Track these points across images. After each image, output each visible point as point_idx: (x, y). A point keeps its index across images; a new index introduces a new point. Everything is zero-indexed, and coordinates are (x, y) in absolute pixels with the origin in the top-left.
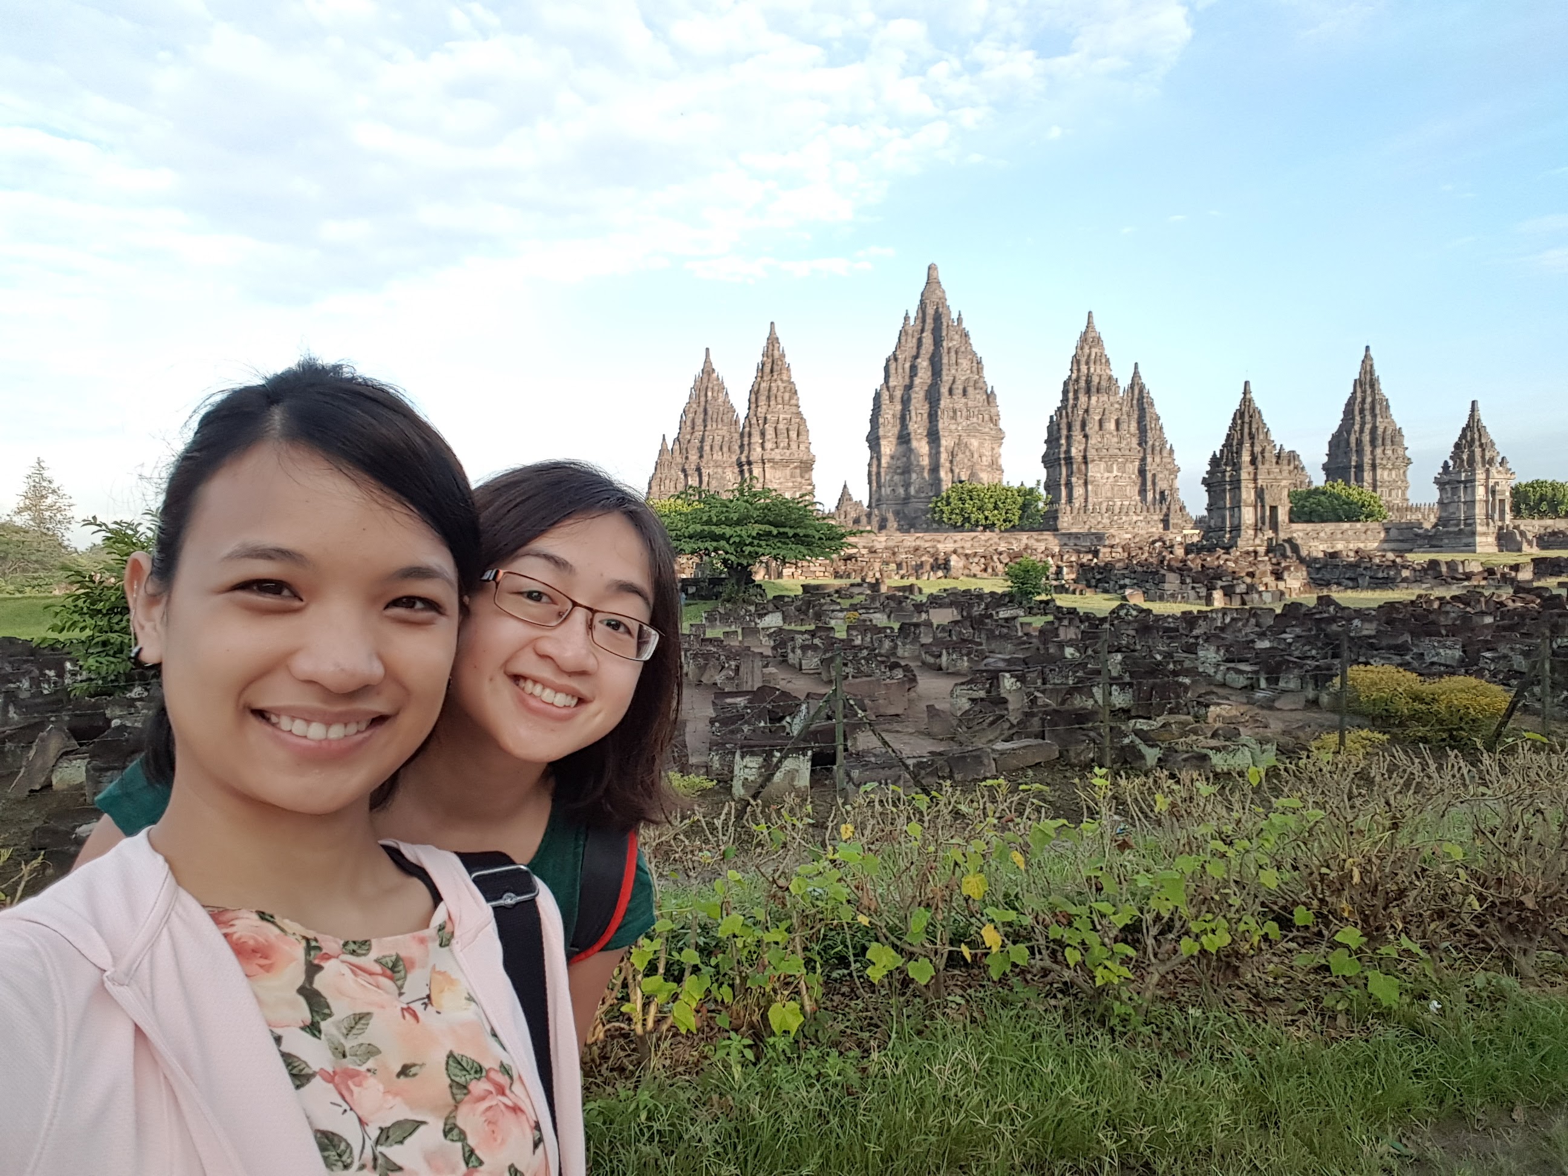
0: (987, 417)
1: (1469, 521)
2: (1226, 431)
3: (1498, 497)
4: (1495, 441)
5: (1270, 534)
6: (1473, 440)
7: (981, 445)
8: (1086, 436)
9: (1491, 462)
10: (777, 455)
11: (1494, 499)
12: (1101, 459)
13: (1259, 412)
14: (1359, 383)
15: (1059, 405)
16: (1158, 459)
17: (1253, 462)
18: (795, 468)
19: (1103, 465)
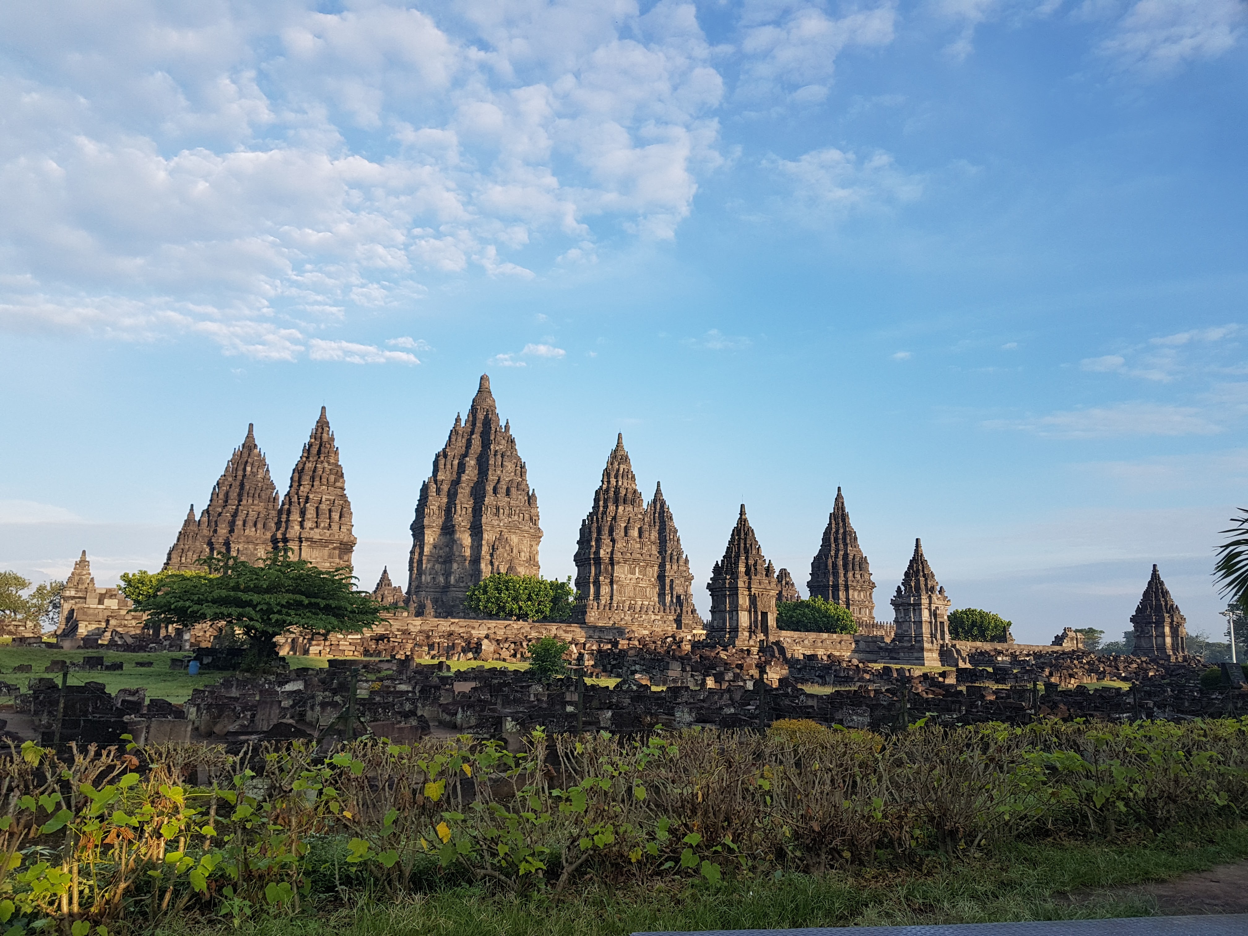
0: (527, 517)
1: (918, 639)
2: (727, 545)
3: (939, 620)
4: (934, 573)
5: (761, 636)
6: (918, 570)
7: (521, 541)
8: (613, 541)
9: (932, 589)
10: (316, 534)
11: (936, 621)
12: (625, 561)
13: (752, 531)
15: (591, 511)
16: (675, 567)
17: (748, 573)
18: (334, 548)
19: (627, 567)
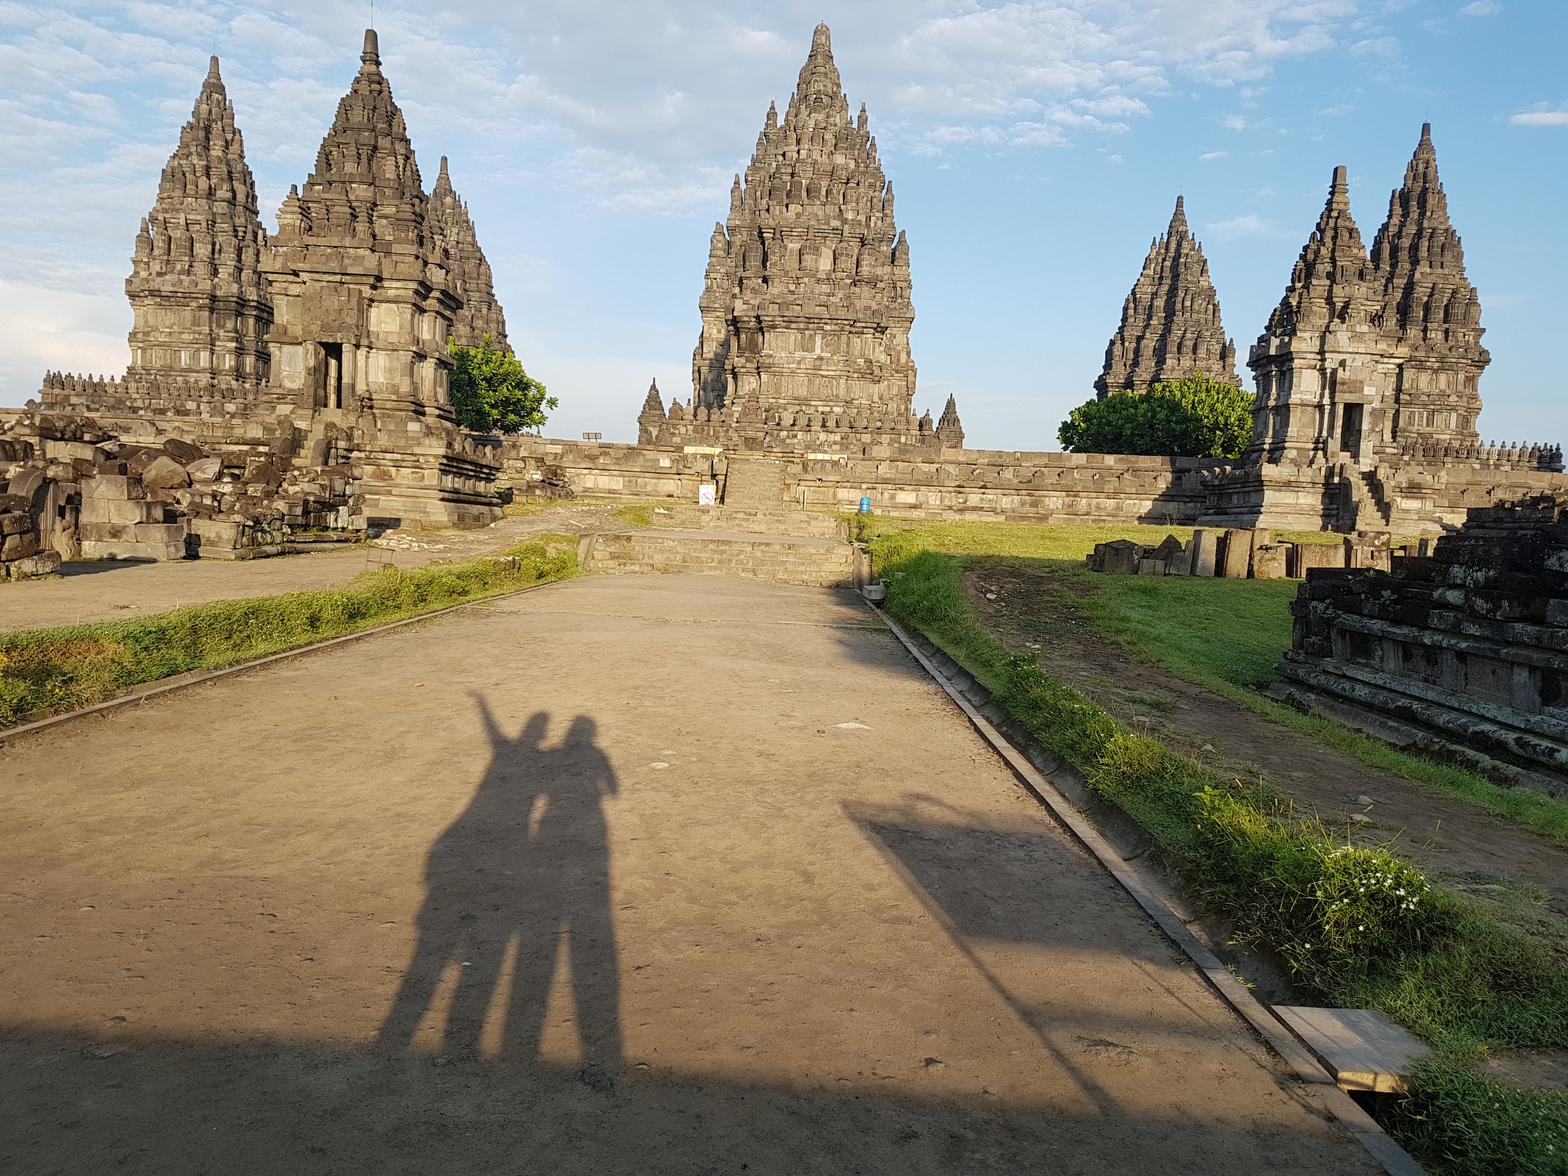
3: (1342, 398)
11: (1333, 404)
14: (1402, 198)
18: (200, 308)
19: (793, 336)
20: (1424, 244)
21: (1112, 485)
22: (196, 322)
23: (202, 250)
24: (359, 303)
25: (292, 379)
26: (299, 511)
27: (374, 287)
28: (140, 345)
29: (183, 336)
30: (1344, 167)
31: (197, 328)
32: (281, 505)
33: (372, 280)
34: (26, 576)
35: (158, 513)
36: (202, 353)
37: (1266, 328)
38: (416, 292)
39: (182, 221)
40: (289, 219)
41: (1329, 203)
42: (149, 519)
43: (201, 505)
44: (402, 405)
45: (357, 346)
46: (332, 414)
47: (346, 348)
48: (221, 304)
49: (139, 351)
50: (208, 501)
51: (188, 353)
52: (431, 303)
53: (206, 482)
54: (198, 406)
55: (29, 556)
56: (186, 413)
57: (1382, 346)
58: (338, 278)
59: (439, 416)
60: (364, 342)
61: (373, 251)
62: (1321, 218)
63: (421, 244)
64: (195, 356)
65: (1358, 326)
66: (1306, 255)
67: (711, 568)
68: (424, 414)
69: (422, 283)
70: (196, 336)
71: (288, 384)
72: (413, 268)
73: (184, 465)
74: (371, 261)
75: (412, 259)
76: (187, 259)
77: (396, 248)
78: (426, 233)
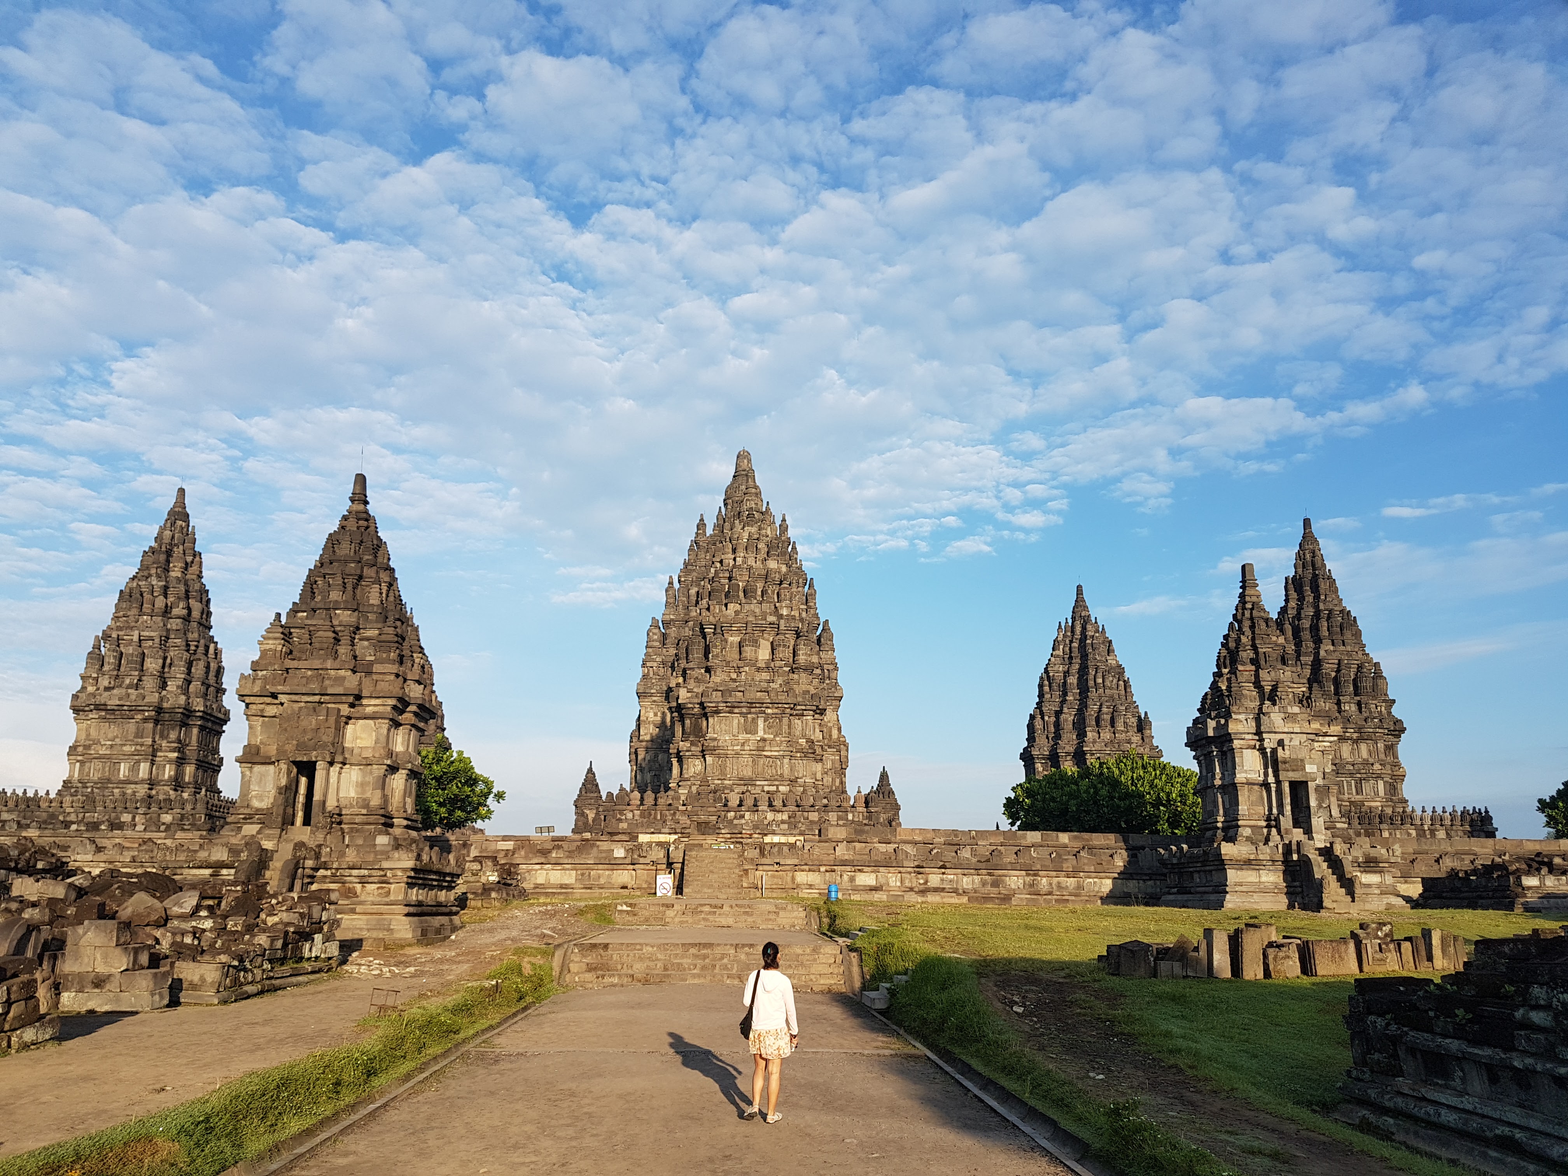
20: (1324, 625)
21: (1069, 864)
22: (139, 734)
23: (152, 665)
24: (337, 722)
25: (260, 798)
26: (279, 944)
27: (352, 705)
28: (80, 758)
29: (124, 748)
30: (1251, 565)
31: (140, 740)
32: (262, 940)
33: (351, 699)
34: (25, 1046)
35: (144, 959)
36: (142, 764)
37: (1198, 710)
38: (394, 708)
39: (136, 638)
40: (271, 644)
41: (1242, 596)
42: (136, 967)
43: (182, 945)
44: (372, 819)
45: (331, 763)
46: (300, 833)
47: (320, 765)
48: (167, 715)
49: (78, 764)
50: (188, 940)
51: (128, 765)
52: (408, 717)
53: (182, 917)
54: (134, 818)
55: (30, 1023)
56: (120, 826)
57: (1316, 726)
58: (317, 698)
59: (407, 827)
60: (338, 758)
61: (354, 672)
62: (1237, 610)
63: (401, 663)
64: (135, 769)
65: (1289, 708)
66: (1227, 643)
67: (694, 976)
68: (392, 826)
69: (400, 699)
70: (138, 747)
71: (256, 804)
72: (390, 684)
73: (161, 899)
74: (352, 681)
75: (392, 677)
76: (137, 673)
77: (377, 668)
78: (406, 652)
